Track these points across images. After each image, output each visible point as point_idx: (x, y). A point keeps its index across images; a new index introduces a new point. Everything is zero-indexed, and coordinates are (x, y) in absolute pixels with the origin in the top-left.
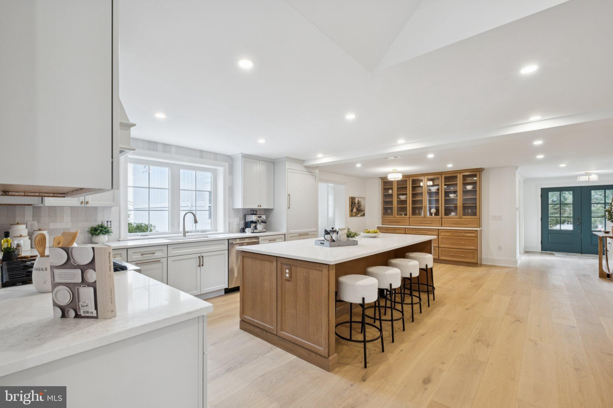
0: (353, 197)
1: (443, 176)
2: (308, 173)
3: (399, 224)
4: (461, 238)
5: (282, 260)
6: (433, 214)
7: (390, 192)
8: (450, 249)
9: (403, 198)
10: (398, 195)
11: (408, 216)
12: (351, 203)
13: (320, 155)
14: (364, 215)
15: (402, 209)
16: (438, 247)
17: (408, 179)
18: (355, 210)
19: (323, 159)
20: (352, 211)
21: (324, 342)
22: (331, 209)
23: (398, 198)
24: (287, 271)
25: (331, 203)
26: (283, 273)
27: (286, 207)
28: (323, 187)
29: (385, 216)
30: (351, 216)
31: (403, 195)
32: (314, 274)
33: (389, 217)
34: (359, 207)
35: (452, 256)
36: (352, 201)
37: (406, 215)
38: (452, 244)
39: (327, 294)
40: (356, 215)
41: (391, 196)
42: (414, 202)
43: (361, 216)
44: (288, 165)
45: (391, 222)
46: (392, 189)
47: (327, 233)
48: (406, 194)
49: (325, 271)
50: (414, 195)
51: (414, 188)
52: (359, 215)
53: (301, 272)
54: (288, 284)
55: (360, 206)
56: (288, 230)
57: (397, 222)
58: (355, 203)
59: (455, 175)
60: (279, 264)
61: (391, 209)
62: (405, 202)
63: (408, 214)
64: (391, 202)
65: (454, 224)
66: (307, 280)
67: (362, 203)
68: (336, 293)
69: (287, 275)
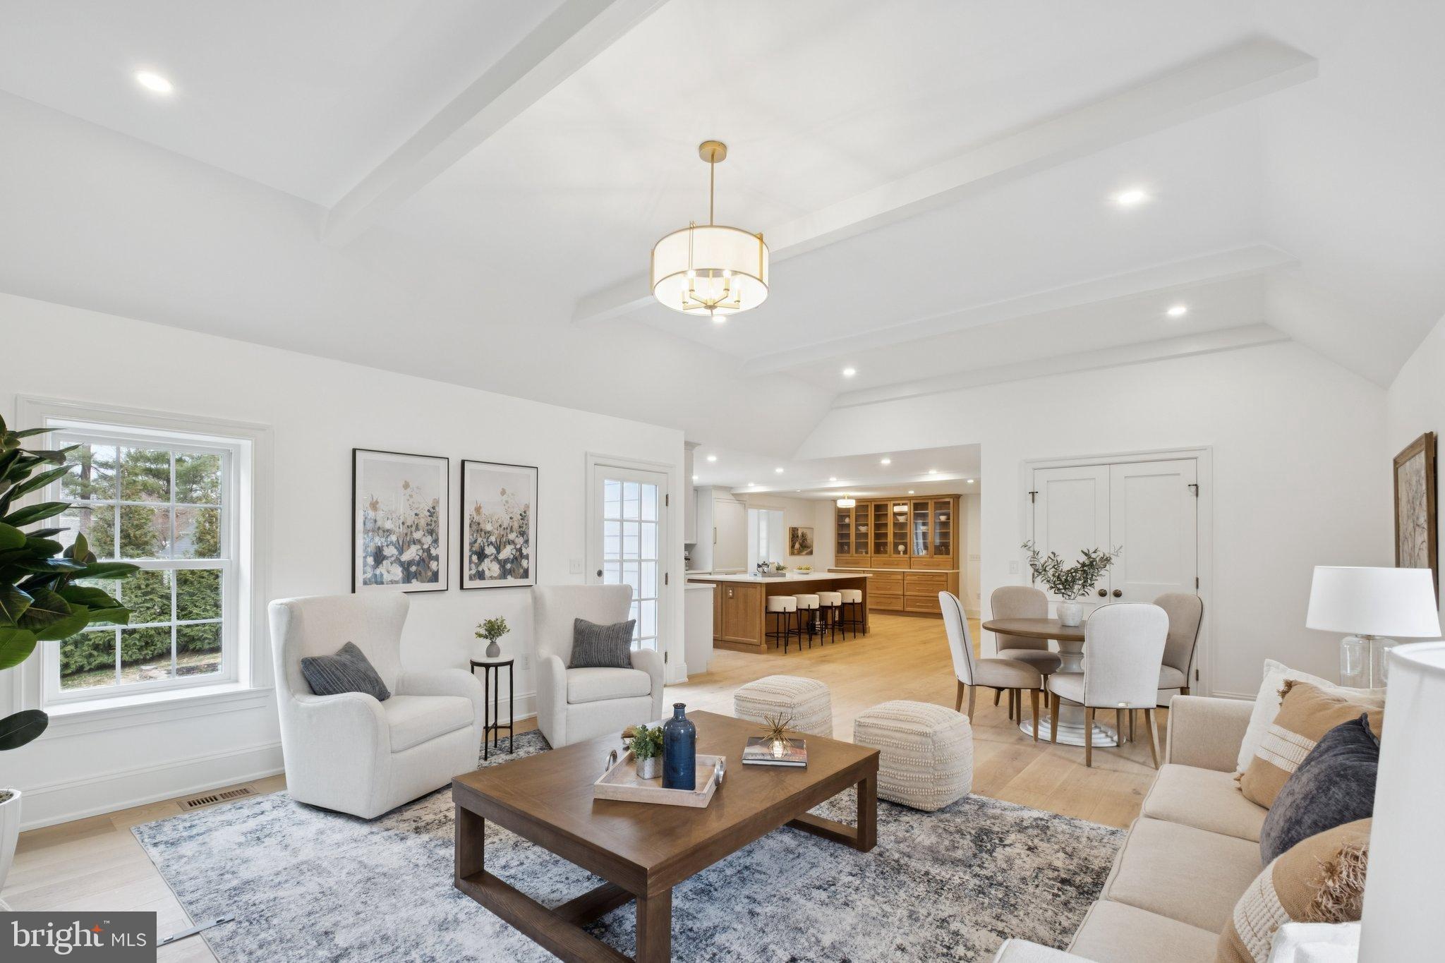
0: (795, 528)
1: (912, 502)
2: (736, 502)
3: (857, 566)
4: (929, 582)
5: (726, 583)
6: (902, 553)
7: (847, 520)
8: (917, 598)
9: (863, 529)
10: (857, 526)
11: (869, 555)
12: (791, 536)
13: (751, 485)
14: (811, 553)
15: (862, 546)
16: (904, 595)
17: (869, 504)
18: (797, 546)
19: (754, 488)
20: (793, 547)
21: (757, 636)
22: (763, 543)
23: (857, 529)
24: (731, 591)
25: (763, 534)
26: (727, 593)
27: (712, 542)
28: (752, 513)
29: (840, 555)
30: (792, 553)
31: (864, 525)
32: (751, 591)
33: (845, 557)
34: (803, 542)
35: (919, 607)
36: (794, 534)
37: (867, 553)
38: (919, 591)
39: (759, 603)
40: (799, 553)
41: (848, 526)
42: (877, 536)
43: (807, 554)
44: (715, 494)
45: (847, 563)
46: (849, 516)
47: (759, 566)
48: (867, 525)
49: (759, 587)
50: (877, 526)
51: (877, 517)
52: (804, 553)
53: (741, 591)
54: (731, 601)
55: (806, 539)
56: (714, 569)
57: (856, 563)
58: (798, 536)
59: (926, 501)
60: (724, 586)
61: (848, 544)
62: (866, 535)
63: (869, 553)
64: (848, 536)
65: (925, 565)
66: (746, 596)
67: (809, 536)
68: (766, 607)
69: (731, 594)
